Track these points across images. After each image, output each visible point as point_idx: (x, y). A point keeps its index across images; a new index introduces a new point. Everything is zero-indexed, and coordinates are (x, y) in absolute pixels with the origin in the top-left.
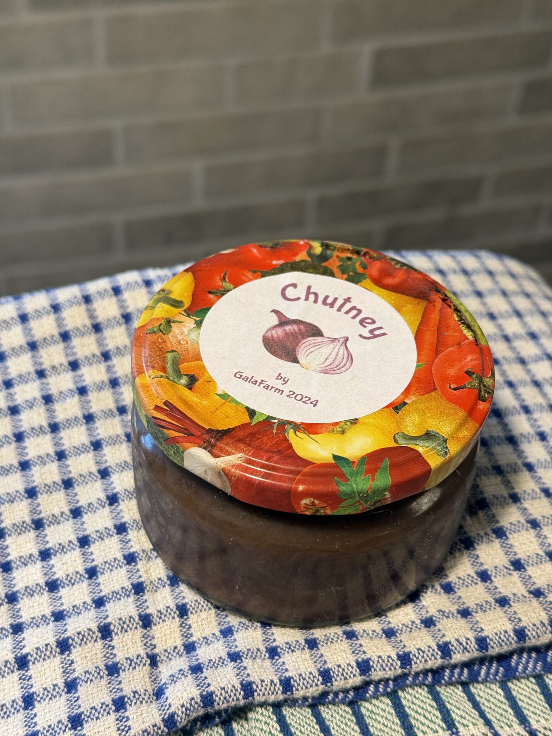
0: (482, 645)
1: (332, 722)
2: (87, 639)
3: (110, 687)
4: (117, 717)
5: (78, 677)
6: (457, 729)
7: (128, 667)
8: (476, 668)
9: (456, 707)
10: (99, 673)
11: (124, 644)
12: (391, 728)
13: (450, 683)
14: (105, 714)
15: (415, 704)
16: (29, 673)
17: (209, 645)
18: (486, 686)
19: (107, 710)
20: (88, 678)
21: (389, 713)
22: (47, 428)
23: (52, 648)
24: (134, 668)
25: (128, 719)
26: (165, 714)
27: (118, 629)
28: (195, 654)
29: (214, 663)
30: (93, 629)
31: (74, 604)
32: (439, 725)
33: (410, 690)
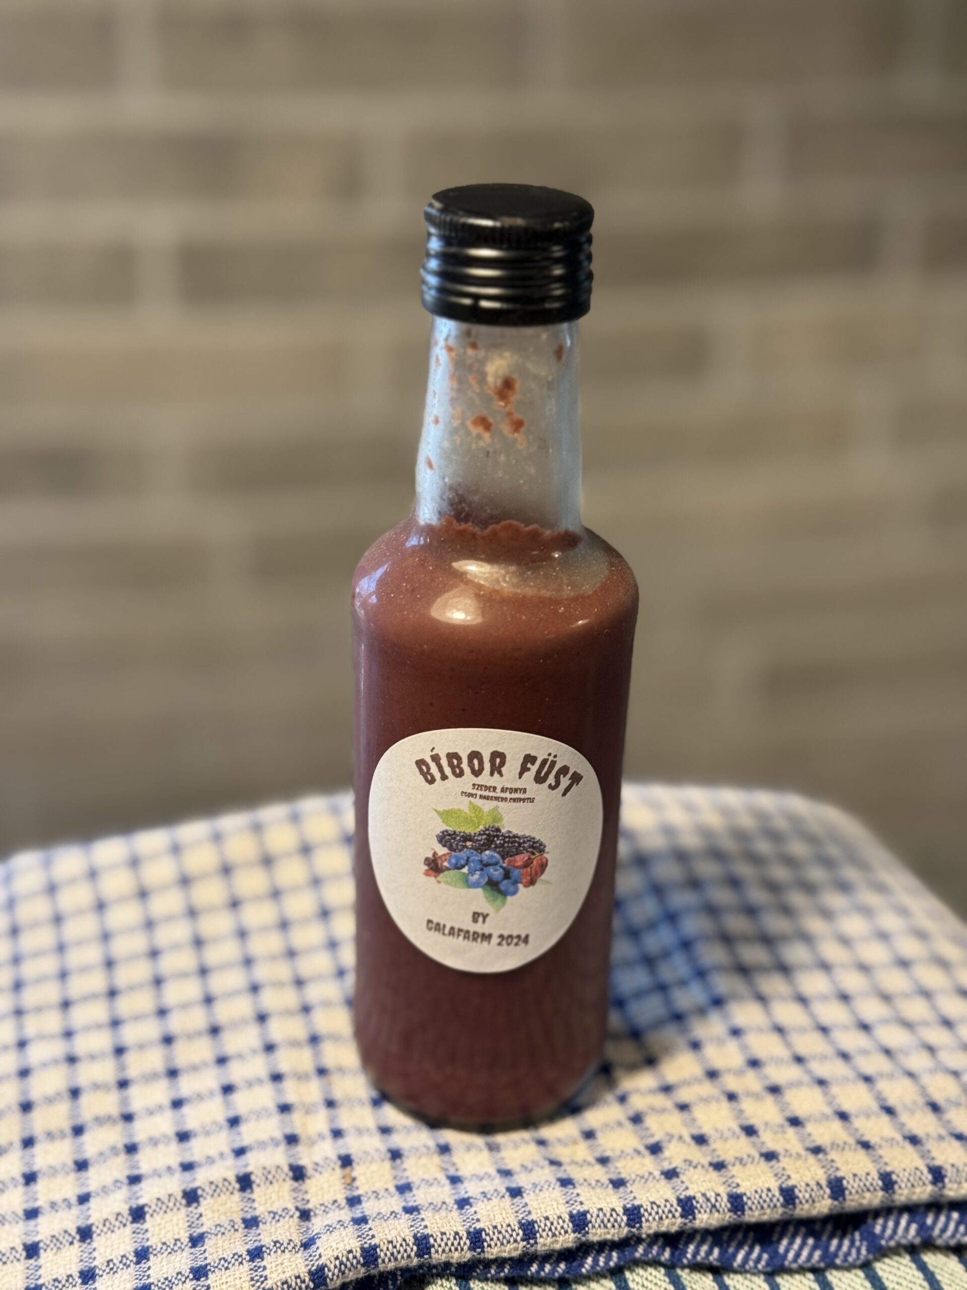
0: (736, 1204)
2: (221, 1191)
3: (244, 1240)
4: (252, 1267)
5: (207, 1232)
7: (269, 1219)
8: (731, 1250)
10: (233, 1226)
11: (267, 1197)
14: (237, 1263)
16: (145, 1226)
17: (379, 1199)
19: (240, 1260)
20: (219, 1231)
22: (195, 972)
23: (176, 1200)
24: (278, 1221)
25: (265, 1268)
26: (313, 1265)
27: (261, 1180)
28: (359, 1207)
29: (384, 1216)
30: (229, 1178)
31: (208, 1154)
33: (641, 1271)
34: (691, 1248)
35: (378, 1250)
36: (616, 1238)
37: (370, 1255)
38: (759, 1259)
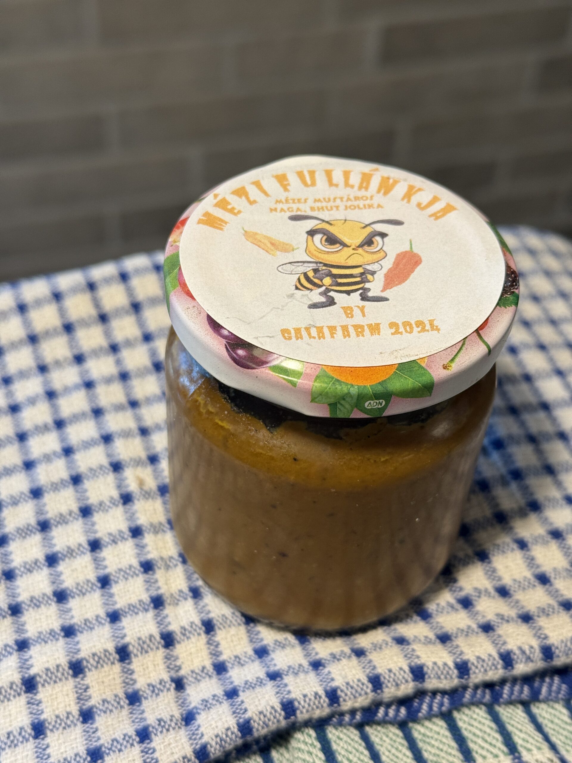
1: (382, 746)
3: (131, 718)
4: (142, 748)
6: (519, 753)
8: (536, 684)
9: (517, 728)
10: (118, 702)
12: (446, 752)
13: (510, 703)
15: (472, 726)
18: (548, 705)
20: (107, 708)
21: (443, 735)
22: (52, 425)
23: (64, 670)
27: (138, 650)
30: (109, 649)
31: (86, 617)
32: (499, 749)
33: (466, 711)
34: (506, 690)
35: (252, 722)
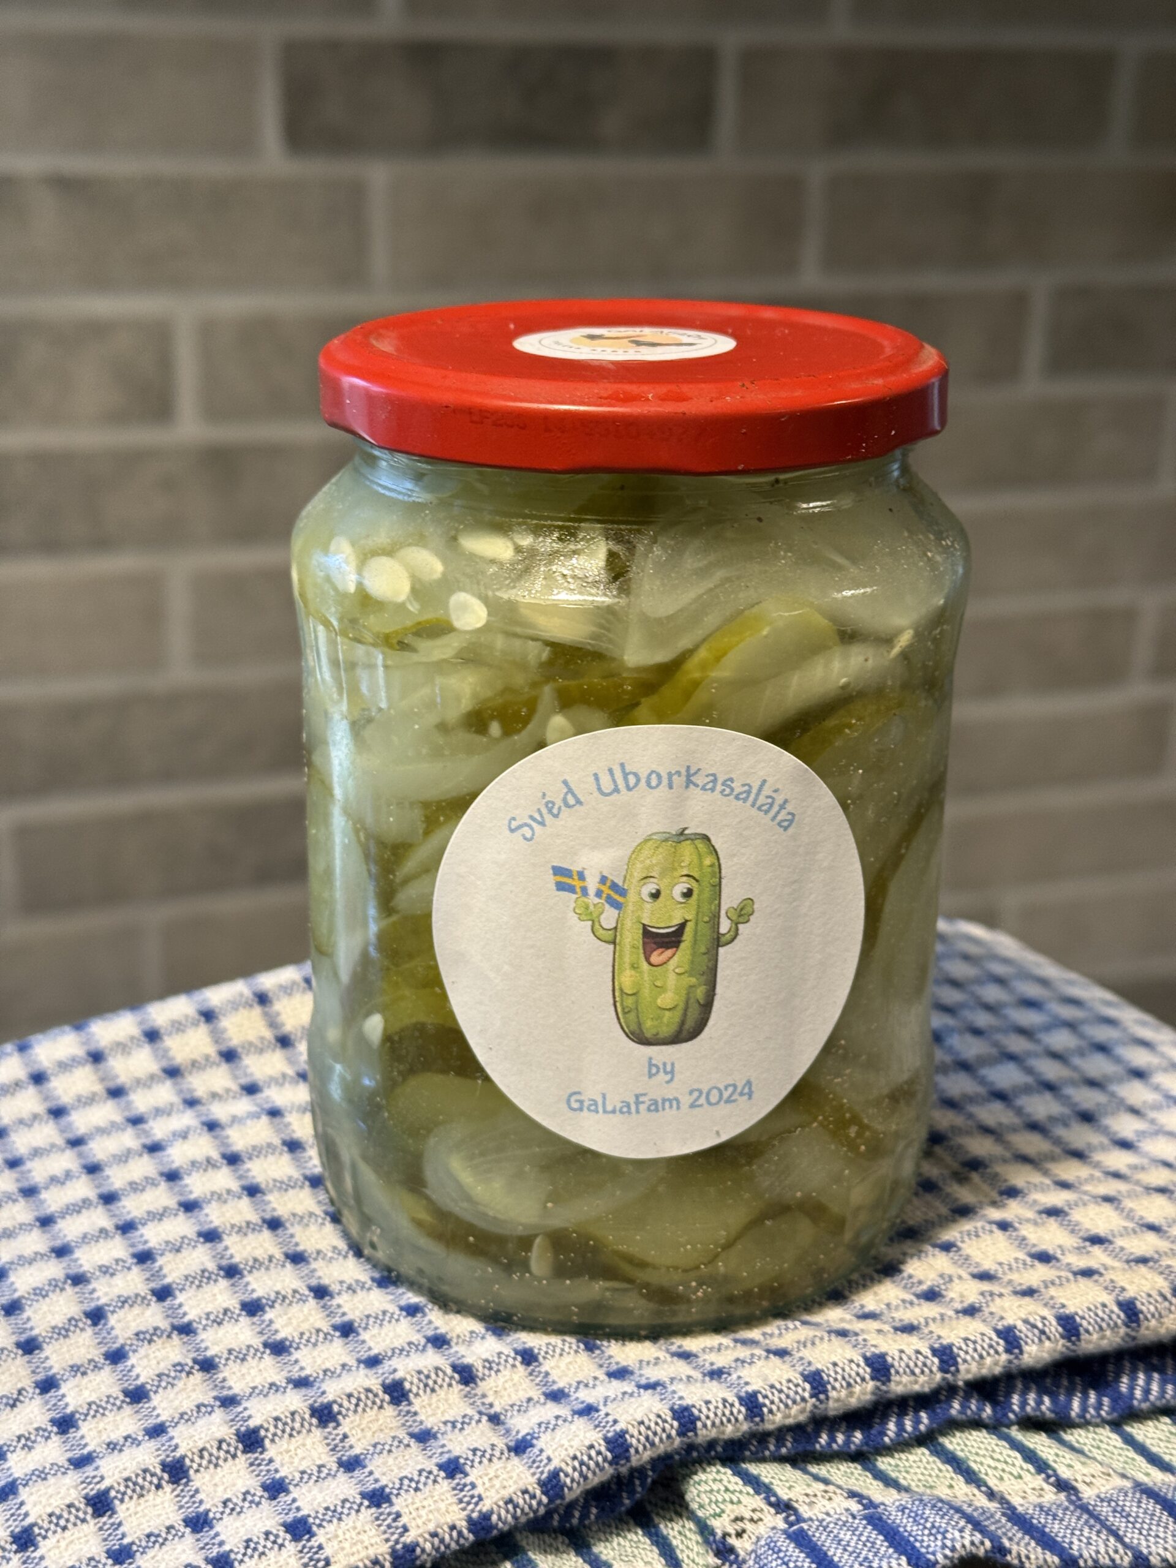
0: (1069, 1327)
2: (366, 1405)
4: (453, 1485)
7: (449, 1429)
11: (433, 1407)
14: (430, 1483)
19: (432, 1478)
22: (220, 1160)
23: (302, 1419)
25: (474, 1485)
26: (542, 1472)
27: (419, 1388)
28: (571, 1399)
30: (374, 1388)
31: (324, 1367)
36: (927, 1389)
37: (618, 1445)
38: (1099, 1406)
